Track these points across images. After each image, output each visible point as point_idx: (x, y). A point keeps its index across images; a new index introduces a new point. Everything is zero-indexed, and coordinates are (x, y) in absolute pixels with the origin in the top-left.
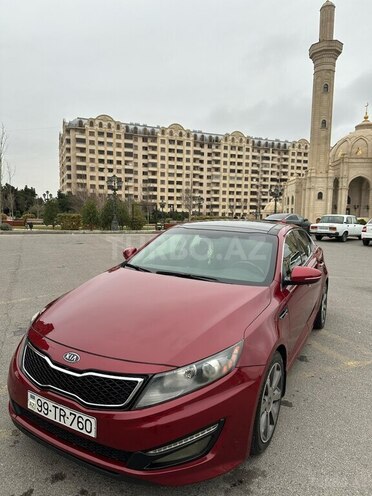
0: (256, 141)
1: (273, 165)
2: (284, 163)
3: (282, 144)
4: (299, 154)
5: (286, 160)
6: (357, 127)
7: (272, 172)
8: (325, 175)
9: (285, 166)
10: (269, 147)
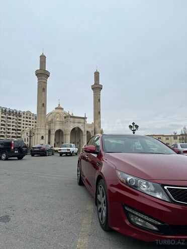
0: (4, 109)
1: (13, 122)
2: (19, 122)
3: (18, 112)
4: (27, 118)
5: (20, 120)
6: (56, 108)
7: (13, 126)
8: (44, 128)
9: (20, 123)
10: (11, 112)
